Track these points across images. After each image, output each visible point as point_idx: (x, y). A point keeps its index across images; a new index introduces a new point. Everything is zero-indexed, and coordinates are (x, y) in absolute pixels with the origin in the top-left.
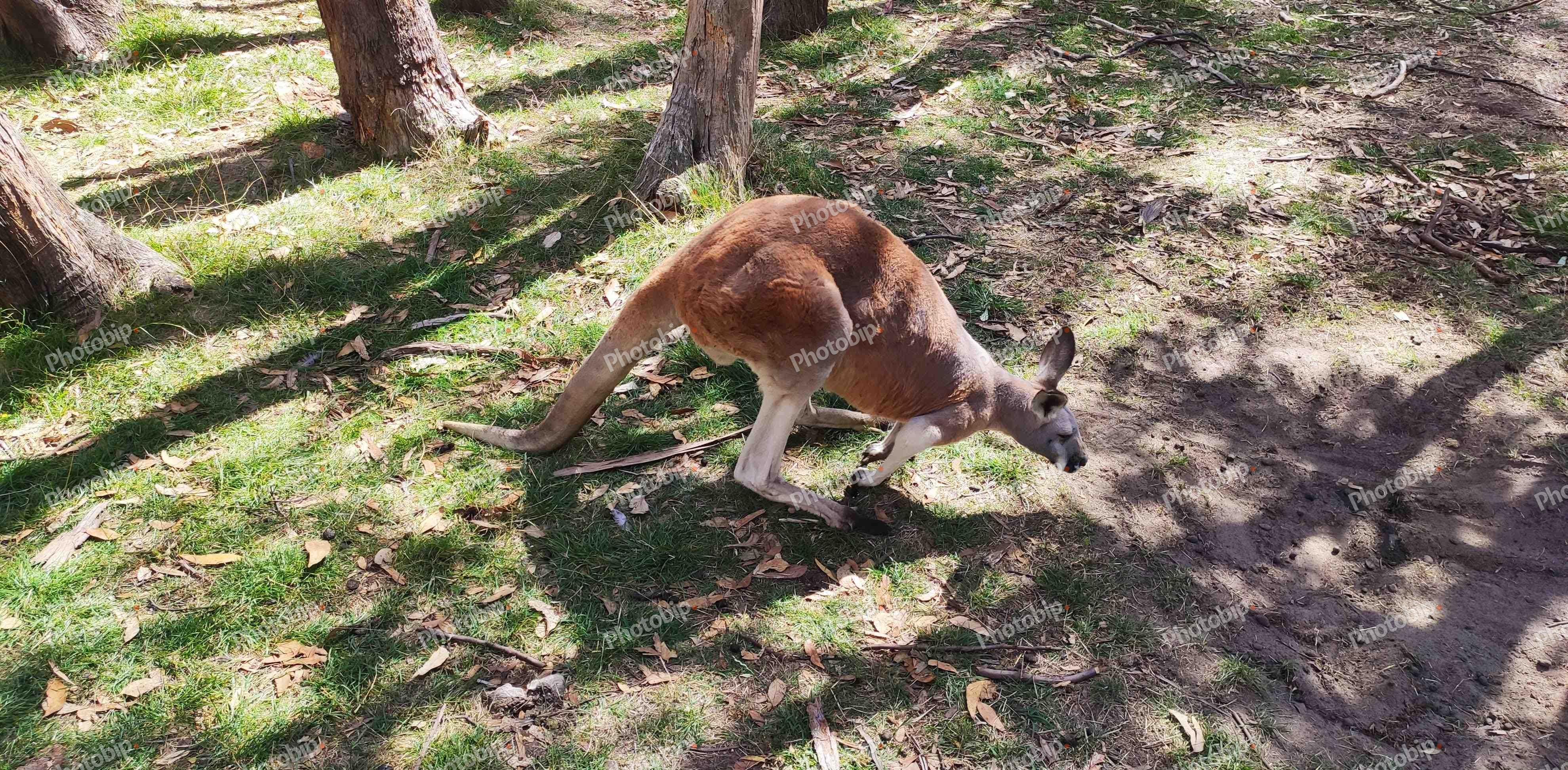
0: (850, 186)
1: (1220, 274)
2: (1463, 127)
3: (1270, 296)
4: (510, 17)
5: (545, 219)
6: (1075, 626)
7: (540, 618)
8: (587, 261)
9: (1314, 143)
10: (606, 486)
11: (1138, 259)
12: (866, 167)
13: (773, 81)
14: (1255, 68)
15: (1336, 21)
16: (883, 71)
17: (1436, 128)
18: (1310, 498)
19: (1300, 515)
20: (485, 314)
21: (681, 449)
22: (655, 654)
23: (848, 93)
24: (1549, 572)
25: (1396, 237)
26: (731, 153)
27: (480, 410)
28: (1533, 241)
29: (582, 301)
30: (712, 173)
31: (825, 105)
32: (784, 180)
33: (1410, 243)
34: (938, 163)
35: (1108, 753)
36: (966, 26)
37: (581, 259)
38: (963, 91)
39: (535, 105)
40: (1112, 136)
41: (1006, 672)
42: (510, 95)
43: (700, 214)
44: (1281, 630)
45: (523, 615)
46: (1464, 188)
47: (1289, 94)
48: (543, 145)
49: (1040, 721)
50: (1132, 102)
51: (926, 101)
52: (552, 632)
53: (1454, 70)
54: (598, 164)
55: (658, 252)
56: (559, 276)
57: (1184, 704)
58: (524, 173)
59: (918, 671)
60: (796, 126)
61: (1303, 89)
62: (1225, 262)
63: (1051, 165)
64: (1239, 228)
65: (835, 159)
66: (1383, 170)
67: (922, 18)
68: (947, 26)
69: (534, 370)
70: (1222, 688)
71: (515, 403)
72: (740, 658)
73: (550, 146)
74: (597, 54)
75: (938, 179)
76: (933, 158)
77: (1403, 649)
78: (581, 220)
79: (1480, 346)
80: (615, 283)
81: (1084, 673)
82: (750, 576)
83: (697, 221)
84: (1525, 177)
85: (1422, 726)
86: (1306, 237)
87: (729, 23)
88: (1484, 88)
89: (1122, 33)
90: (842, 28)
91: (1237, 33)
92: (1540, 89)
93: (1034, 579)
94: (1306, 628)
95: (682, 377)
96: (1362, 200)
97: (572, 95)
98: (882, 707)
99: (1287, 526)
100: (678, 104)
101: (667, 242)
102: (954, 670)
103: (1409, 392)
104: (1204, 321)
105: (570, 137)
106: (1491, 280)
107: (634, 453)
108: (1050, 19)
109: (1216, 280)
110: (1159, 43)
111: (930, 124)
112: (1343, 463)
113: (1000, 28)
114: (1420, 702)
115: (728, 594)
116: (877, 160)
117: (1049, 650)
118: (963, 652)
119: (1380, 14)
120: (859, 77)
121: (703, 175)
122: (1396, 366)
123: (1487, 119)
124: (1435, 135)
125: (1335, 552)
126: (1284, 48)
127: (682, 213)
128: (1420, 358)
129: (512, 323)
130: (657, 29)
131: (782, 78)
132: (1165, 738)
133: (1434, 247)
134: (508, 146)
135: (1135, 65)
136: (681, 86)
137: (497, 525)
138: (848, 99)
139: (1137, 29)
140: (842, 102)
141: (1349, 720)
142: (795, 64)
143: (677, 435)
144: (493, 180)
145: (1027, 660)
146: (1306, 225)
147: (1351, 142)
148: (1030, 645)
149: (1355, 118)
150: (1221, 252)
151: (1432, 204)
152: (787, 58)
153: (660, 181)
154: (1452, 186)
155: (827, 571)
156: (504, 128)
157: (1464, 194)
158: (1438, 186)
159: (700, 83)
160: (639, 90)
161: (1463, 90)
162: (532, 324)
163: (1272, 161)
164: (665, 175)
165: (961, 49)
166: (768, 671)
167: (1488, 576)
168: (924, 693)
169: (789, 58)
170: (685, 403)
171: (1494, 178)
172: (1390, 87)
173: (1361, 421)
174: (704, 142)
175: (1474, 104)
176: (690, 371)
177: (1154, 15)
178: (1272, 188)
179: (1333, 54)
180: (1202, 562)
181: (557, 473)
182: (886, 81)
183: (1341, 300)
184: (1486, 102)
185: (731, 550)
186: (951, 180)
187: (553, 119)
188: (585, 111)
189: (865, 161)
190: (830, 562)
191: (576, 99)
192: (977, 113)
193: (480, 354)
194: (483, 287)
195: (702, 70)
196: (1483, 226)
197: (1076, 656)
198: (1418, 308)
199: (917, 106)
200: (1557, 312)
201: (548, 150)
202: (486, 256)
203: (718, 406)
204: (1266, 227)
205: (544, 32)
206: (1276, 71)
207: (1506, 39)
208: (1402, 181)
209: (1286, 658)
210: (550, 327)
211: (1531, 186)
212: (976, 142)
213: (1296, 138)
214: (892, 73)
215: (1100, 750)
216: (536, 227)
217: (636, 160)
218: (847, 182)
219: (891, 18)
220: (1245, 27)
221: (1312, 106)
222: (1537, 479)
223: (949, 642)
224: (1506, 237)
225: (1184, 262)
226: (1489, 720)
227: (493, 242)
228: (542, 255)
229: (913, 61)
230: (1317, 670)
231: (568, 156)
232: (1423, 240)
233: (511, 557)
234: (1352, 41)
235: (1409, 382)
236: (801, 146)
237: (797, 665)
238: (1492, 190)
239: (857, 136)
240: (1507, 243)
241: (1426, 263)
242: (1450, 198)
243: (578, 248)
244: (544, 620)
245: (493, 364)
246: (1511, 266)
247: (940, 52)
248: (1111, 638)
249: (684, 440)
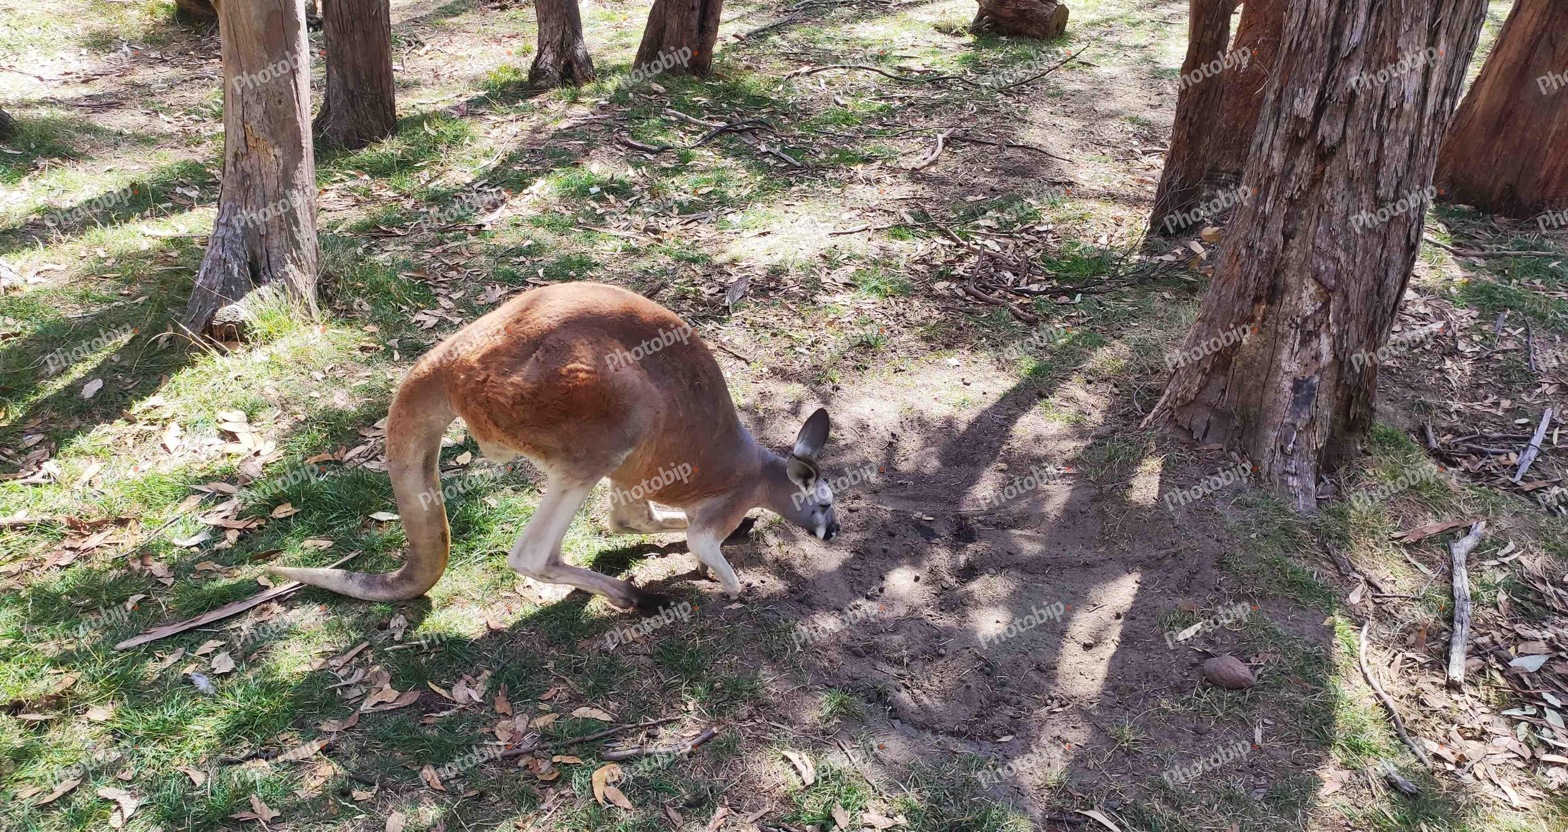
0: (437, 295)
1: (801, 342)
2: (992, 189)
3: (844, 358)
4: (20, 144)
5: (81, 367)
6: (693, 693)
7: (114, 807)
8: (137, 408)
9: (872, 214)
10: (181, 650)
11: (727, 338)
12: (453, 274)
13: (344, 193)
14: (817, 149)
15: (883, 102)
16: (464, 175)
17: (971, 192)
18: (892, 535)
19: (885, 551)
20: (16, 482)
21: (270, 593)
22: (253, 816)
23: (428, 199)
24: (1086, 565)
25: (946, 293)
26: (296, 272)
27: (20, 591)
28: (1055, 283)
29: (136, 452)
30: (277, 295)
31: (403, 214)
32: (364, 295)
33: (958, 297)
34: (528, 263)
35: (730, 805)
36: (545, 124)
37: (130, 406)
38: (548, 189)
39: (60, 241)
40: (695, 223)
41: (630, 752)
42: (28, 232)
43: (269, 339)
44: (875, 657)
45: (92, 808)
46: (998, 243)
47: (848, 171)
48: (71, 284)
49: (665, 790)
50: (711, 189)
51: (511, 202)
52: (130, 819)
53: (982, 139)
54: (141, 299)
55: (223, 387)
56: (105, 427)
57: (796, 745)
58: (49, 318)
59: (543, 770)
60: (375, 238)
61: (860, 166)
62: (804, 331)
63: (639, 256)
64: (814, 299)
65: (419, 269)
66: (931, 234)
67: (499, 119)
68: (525, 125)
69: (84, 536)
70: (827, 721)
71: (63, 577)
72: (353, 801)
73: (81, 284)
74: (132, 177)
75: (529, 280)
76: (522, 259)
77: (976, 654)
78: (126, 363)
79: (1018, 380)
80: (174, 428)
81: (705, 736)
82: (357, 714)
83: (266, 349)
84: (1044, 228)
85: (996, 718)
86: (871, 301)
87: (272, 134)
88: (1008, 153)
89: (696, 124)
90: (414, 133)
91: (799, 119)
92: (1051, 151)
93: (651, 656)
94: (896, 651)
95: (263, 518)
96: (916, 262)
97: (105, 225)
98: (508, 814)
99: (875, 563)
100: (226, 224)
101: (232, 375)
102: (579, 761)
103: (963, 427)
104: (790, 387)
105: (106, 272)
106: (1024, 321)
107: (214, 608)
108: (627, 113)
109: (797, 349)
110: (730, 132)
111: (518, 225)
112: (915, 498)
113: (580, 125)
114: (993, 698)
115: (333, 737)
116: (465, 266)
117: (669, 722)
118: (587, 742)
119: (919, 94)
120: (439, 182)
121: (266, 298)
122: (951, 406)
123: (1012, 180)
124: (970, 198)
125: (917, 579)
126: (841, 129)
127: (247, 342)
128: (970, 396)
129: (52, 487)
130: (203, 146)
131: (353, 189)
132: (781, 779)
133: (977, 298)
134: (28, 290)
135: (711, 154)
136: (227, 205)
137: (51, 715)
138: (428, 206)
139: (710, 119)
140: (421, 210)
141: (937, 726)
142: (367, 173)
143: (263, 581)
144: (12, 330)
145: (648, 736)
146: (871, 290)
147: (902, 210)
148: (652, 721)
149: (905, 189)
150: (800, 322)
151: (973, 260)
152: (358, 167)
153: (216, 310)
154: (988, 242)
155: (444, 693)
156: (23, 270)
157: (998, 248)
158: (976, 244)
159: (249, 201)
160: (187, 213)
161: (991, 157)
162: (77, 486)
163: (838, 234)
164: (220, 303)
165: (542, 148)
166: (385, 807)
167: (1040, 578)
168: (551, 790)
169: (359, 167)
170: (268, 544)
171: (1021, 232)
172: (931, 159)
173: (928, 459)
174: (263, 263)
175: (1001, 169)
176: (271, 510)
177: (724, 105)
178: (840, 259)
179: (881, 133)
180: (804, 610)
181: (122, 645)
182: (468, 185)
183: (904, 354)
184: (1009, 166)
185: (334, 690)
186: (542, 279)
187: (83, 254)
188: (122, 242)
189: (451, 268)
190: (444, 681)
191: (109, 229)
192: (564, 210)
193: (13, 527)
194: (10, 452)
195: (249, 187)
196: (1015, 274)
197: (695, 721)
198: (966, 353)
199: (502, 208)
200: (1076, 342)
201: (78, 290)
202: (11, 417)
203: (308, 543)
204: (838, 295)
205: (64, 158)
206: (836, 151)
207: (1022, 109)
208: (947, 242)
209: (880, 682)
210: (99, 487)
211: (1050, 236)
212: (565, 240)
213: (858, 212)
214: (474, 176)
215: (722, 804)
216: (71, 377)
217: (187, 290)
218: (434, 291)
219: (467, 120)
220: (805, 112)
221: (868, 181)
222: (1071, 487)
223: (572, 735)
224: (1033, 282)
225: (768, 335)
226: (1049, 701)
227: (18, 399)
228: (82, 407)
229: (494, 163)
230: (908, 688)
231: (104, 293)
232: (968, 293)
233: (72, 747)
234: (898, 119)
235: (965, 417)
236: (381, 258)
237: (415, 794)
238: (1020, 243)
239: (441, 243)
240: (1034, 287)
241: (970, 313)
242: (985, 254)
243: (124, 394)
244: (119, 808)
245: (31, 537)
246: (1038, 306)
247: (522, 152)
248: (726, 697)
249: (271, 585)
